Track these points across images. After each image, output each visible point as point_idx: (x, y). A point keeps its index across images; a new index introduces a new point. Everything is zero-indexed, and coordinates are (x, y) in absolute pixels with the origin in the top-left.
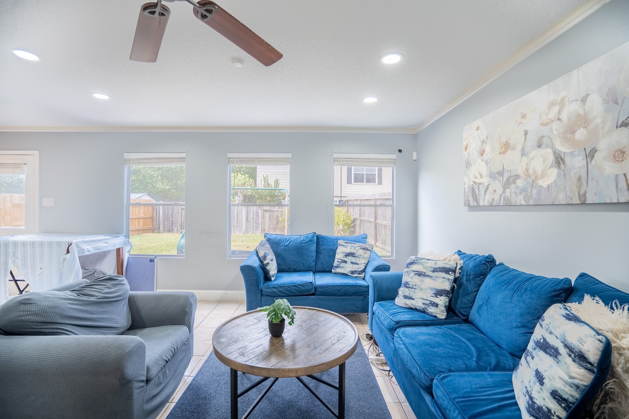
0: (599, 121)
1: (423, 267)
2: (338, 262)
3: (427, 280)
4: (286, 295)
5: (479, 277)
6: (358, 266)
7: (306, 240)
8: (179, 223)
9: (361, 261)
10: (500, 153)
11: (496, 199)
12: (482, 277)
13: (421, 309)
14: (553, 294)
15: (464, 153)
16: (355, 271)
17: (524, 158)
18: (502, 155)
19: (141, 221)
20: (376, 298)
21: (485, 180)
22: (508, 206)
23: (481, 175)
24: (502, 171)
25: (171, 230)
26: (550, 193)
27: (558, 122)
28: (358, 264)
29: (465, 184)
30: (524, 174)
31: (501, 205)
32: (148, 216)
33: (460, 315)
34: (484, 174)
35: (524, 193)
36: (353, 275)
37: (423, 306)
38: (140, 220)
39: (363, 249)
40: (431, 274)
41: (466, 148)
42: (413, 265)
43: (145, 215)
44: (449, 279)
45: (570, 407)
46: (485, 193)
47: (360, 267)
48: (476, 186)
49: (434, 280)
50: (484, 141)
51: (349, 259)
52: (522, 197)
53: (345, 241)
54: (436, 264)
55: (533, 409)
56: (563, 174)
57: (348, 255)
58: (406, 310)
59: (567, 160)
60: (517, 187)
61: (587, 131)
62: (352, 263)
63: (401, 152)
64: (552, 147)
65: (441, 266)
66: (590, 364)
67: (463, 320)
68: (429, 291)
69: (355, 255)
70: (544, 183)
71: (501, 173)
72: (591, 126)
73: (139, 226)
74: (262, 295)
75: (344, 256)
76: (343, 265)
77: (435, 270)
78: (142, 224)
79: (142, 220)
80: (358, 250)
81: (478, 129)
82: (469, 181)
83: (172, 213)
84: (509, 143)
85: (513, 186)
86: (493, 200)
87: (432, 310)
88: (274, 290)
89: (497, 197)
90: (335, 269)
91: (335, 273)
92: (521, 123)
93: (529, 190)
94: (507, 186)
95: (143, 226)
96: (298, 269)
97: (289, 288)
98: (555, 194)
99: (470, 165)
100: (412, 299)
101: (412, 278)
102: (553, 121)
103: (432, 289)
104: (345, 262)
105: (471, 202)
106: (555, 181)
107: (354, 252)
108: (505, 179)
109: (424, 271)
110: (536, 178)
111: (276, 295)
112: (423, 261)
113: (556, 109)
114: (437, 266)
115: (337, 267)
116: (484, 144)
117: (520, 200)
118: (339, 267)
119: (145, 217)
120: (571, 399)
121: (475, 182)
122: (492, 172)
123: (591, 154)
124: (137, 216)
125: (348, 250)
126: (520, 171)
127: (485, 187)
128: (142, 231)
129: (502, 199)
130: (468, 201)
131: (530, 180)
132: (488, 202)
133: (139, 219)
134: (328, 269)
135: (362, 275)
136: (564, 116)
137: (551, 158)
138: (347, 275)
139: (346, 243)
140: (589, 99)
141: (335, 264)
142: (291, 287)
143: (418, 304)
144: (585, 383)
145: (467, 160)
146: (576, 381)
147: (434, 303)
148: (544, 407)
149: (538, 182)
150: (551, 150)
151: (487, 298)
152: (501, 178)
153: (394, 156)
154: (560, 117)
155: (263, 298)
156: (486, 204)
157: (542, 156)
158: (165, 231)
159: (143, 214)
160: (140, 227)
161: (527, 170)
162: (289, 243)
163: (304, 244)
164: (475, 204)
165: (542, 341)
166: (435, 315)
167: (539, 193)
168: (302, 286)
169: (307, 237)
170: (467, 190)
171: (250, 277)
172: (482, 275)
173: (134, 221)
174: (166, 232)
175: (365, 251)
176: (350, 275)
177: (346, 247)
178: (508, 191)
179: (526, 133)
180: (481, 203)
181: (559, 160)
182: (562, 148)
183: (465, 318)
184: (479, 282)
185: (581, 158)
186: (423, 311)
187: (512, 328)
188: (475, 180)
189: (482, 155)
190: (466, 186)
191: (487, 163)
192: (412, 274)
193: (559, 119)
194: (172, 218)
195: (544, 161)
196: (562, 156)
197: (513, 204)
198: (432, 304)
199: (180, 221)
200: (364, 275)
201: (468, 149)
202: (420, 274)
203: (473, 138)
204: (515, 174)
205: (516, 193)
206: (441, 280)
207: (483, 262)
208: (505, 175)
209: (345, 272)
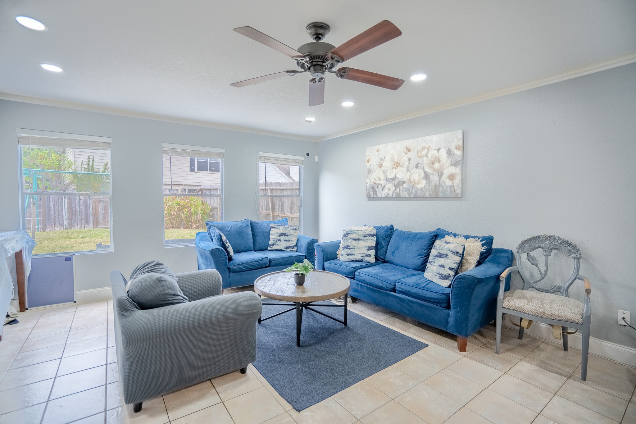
0: (444, 161)
1: (357, 235)
2: (274, 241)
3: (361, 242)
4: (249, 269)
5: (388, 237)
6: (291, 242)
7: (243, 225)
9: (293, 238)
10: (393, 168)
11: (390, 194)
12: (389, 237)
13: (360, 260)
14: (431, 238)
15: (367, 163)
16: (289, 246)
17: (408, 173)
18: (395, 169)
20: (325, 260)
21: (383, 182)
22: (398, 198)
23: (379, 179)
24: (394, 178)
26: (422, 191)
27: (426, 157)
28: (291, 241)
29: (367, 183)
30: (408, 181)
31: (393, 197)
33: (380, 260)
34: (382, 178)
35: (408, 191)
36: (287, 250)
37: (361, 258)
39: (293, 229)
40: (363, 238)
41: (368, 161)
42: (350, 235)
44: (374, 240)
45: (455, 271)
46: (383, 190)
47: (293, 243)
48: (376, 186)
49: (366, 241)
50: (382, 159)
51: (283, 238)
52: (407, 193)
53: (277, 225)
54: (365, 232)
55: (442, 277)
56: (428, 183)
57: (281, 235)
58: (351, 262)
59: (431, 176)
60: (404, 188)
61: (439, 164)
62: (286, 241)
63: (309, 155)
64: (424, 169)
65: (369, 233)
66: (460, 254)
67: (382, 262)
68: (364, 248)
69: (287, 234)
70: (419, 186)
71: (394, 179)
72: (441, 163)
74: (229, 272)
75: (279, 236)
76: (278, 243)
77: (365, 236)
80: (289, 231)
81: (378, 151)
82: (371, 182)
84: (399, 163)
85: (401, 187)
86: (388, 194)
87: (367, 259)
88: (240, 266)
89: (391, 192)
90: (271, 247)
91: (271, 250)
92: (407, 153)
93: (411, 189)
94: (398, 187)
96: (240, 250)
97: (252, 264)
98: (424, 192)
99: (371, 172)
100: (353, 255)
101: (350, 242)
102: (424, 156)
103: (365, 247)
104: (280, 240)
105: (371, 195)
106: (424, 186)
107: (286, 232)
108: (396, 183)
109: (358, 237)
110: (415, 183)
111: (242, 270)
112: (355, 231)
113: (426, 151)
114: (366, 234)
115: (273, 245)
116: (382, 161)
117: (406, 195)
118: (275, 245)
120: (455, 268)
121: (375, 183)
122: (387, 178)
123: (440, 176)
125: (281, 231)
126: (405, 179)
127: (383, 186)
129: (394, 194)
130: (370, 194)
131: (412, 185)
132: (385, 195)
134: (264, 248)
135: (295, 249)
136: (429, 155)
137: (423, 175)
138: (282, 250)
139: (278, 226)
140: (440, 150)
141: (271, 242)
142: (254, 262)
143: (358, 257)
144: (459, 261)
145: (369, 168)
146: (456, 262)
147: (368, 255)
148: (447, 274)
149: (416, 186)
150: (423, 171)
151: (397, 246)
152: (394, 182)
153: (302, 158)
154: (428, 155)
155: (231, 274)
156: (383, 196)
157: (418, 173)
161: (410, 179)
162: (231, 228)
163: (243, 229)
164: (375, 196)
165: (438, 254)
166: (369, 261)
167: (416, 191)
168: (261, 260)
169: (243, 223)
170: (368, 187)
171: (219, 258)
172: (389, 236)
175: (295, 231)
176: (285, 250)
177: (279, 229)
178: (398, 189)
179: (410, 159)
180: (380, 196)
181: (427, 176)
182: (428, 170)
183: (383, 260)
184: (388, 240)
185: (436, 176)
186: (361, 261)
187: (413, 258)
188: (375, 182)
189: (381, 167)
190: (368, 185)
191: (384, 172)
192: (350, 240)
193: (427, 156)
195: (419, 176)
196: (428, 174)
197: (401, 196)
198: (367, 255)
200: (296, 248)
201: (370, 162)
202: (356, 240)
203: (374, 156)
204: (402, 180)
205: (403, 191)
206: (370, 241)
207: (389, 229)
208: (396, 181)
209: (281, 248)
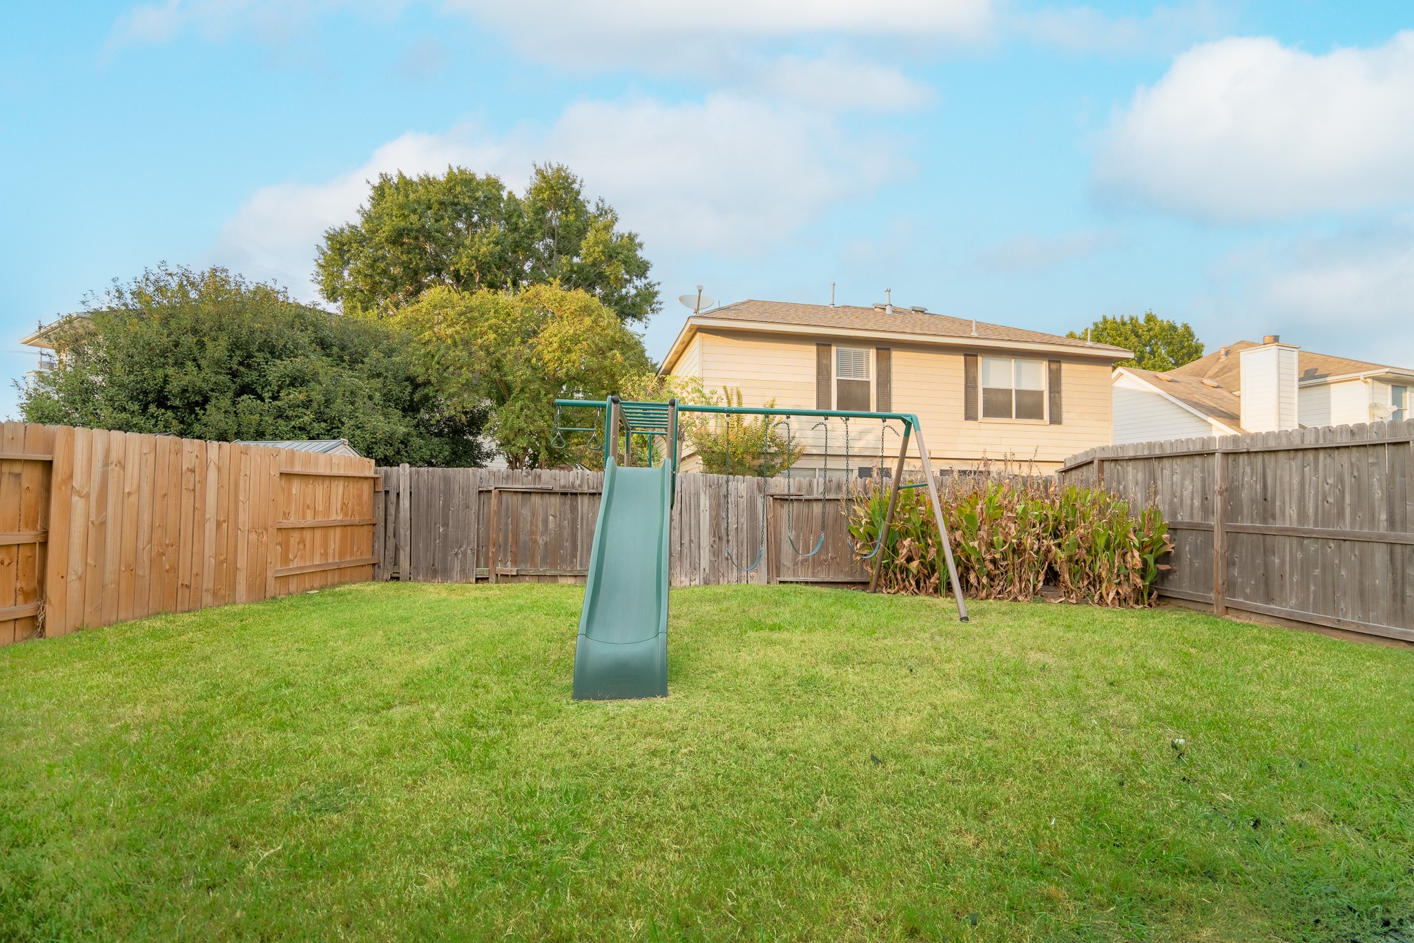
8: (468, 544)
19: (335, 537)
25: (438, 566)
32: (357, 519)
38: (331, 532)
43: (346, 515)
73: (325, 555)
78: (337, 550)
79: (338, 530)
83: (446, 507)
95: (340, 557)
119: (348, 520)
124: (320, 519)
128: (337, 574)
133: (326, 527)
158: (418, 574)
159: (342, 509)
160: (330, 560)
173: (308, 535)
174: (421, 578)
194: (446, 525)
199: (473, 536)
